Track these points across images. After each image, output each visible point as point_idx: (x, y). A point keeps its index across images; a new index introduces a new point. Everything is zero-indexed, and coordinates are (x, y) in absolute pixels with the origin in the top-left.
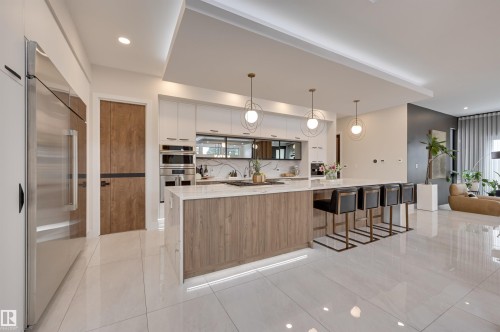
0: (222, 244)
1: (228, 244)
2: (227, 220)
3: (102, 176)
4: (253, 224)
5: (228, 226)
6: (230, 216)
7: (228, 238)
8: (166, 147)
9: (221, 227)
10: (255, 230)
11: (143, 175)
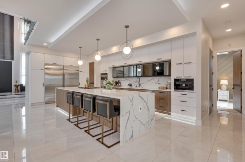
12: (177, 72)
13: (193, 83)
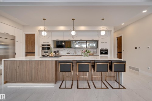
0: (16, 75)
1: (18, 76)
2: (17, 68)
3: (26, 53)
4: (27, 70)
5: (18, 70)
6: (19, 66)
7: (18, 74)
8: (43, 45)
9: (15, 70)
10: (28, 73)
11: (34, 53)
12: (101, 47)
13: (108, 51)
